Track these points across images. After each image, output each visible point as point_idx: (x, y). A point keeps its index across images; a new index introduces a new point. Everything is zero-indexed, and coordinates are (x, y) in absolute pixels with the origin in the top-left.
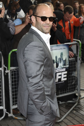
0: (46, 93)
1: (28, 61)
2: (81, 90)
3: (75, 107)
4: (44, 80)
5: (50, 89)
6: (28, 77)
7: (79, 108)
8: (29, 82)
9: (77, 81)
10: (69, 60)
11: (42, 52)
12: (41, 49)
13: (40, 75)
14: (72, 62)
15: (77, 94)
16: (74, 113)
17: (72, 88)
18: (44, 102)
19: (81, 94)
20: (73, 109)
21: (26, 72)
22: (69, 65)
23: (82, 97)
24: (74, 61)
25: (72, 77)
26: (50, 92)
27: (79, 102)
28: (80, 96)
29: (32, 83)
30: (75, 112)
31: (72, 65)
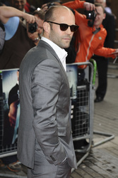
0: (59, 134)
1: (38, 87)
2: (94, 133)
3: (85, 159)
4: (58, 115)
5: (65, 128)
6: (35, 109)
7: (90, 160)
8: (36, 117)
9: (88, 121)
10: (77, 89)
11: (57, 75)
12: (57, 70)
13: (52, 108)
14: (81, 91)
15: (88, 141)
16: (82, 169)
17: (81, 131)
18: (56, 147)
19: (94, 140)
20: (82, 163)
21: (33, 102)
22: (78, 96)
23: (95, 144)
24: (84, 91)
25: (81, 113)
26: (65, 133)
27: (91, 152)
28: (93, 143)
29: (40, 117)
30: (84, 167)
31: (81, 96)
